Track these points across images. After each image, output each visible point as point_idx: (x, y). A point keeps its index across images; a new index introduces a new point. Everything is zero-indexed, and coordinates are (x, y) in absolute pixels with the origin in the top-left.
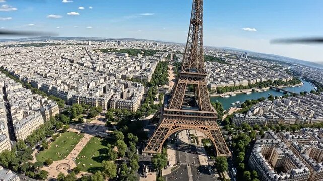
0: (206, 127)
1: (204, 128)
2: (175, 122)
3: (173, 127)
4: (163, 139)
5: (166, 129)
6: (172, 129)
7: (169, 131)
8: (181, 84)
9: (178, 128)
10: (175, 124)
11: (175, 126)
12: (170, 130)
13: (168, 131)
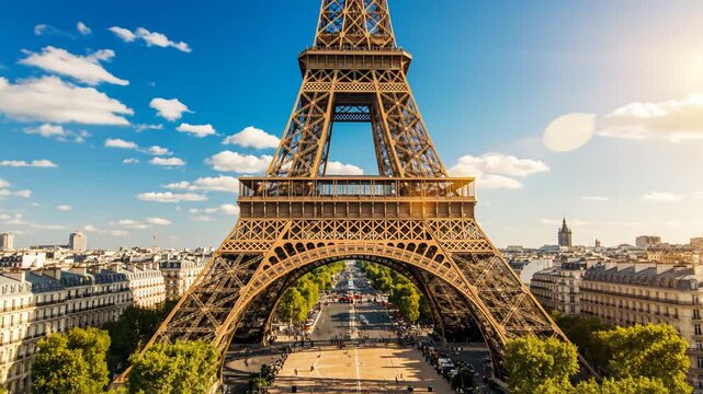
0: (430, 243)
1: (423, 246)
2: (288, 227)
3: (278, 250)
4: (230, 305)
5: (246, 258)
6: (273, 260)
7: (261, 268)
8: (311, 95)
9: (299, 255)
10: (285, 237)
11: (288, 246)
12: (266, 262)
13: (254, 267)
